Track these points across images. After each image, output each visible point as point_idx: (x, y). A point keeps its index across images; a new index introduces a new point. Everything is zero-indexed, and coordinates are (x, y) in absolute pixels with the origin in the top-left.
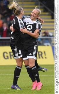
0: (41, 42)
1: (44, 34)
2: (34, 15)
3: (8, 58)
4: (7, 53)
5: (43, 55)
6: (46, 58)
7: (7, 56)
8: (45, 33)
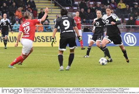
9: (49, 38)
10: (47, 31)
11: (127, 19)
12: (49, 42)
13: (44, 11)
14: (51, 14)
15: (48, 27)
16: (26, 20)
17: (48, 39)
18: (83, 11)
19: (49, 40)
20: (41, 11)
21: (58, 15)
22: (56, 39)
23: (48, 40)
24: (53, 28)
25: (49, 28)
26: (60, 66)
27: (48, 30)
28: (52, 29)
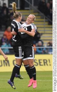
0: (46, 51)
1: (48, 45)
2: (30, 19)
5: (48, 63)
6: (50, 65)
8: (49, 43)
12: (43, 65)
17: (41, 63)
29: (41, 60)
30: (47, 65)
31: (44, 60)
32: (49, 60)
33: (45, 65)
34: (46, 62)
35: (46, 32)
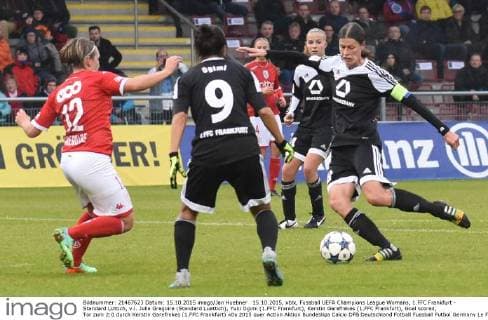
3: (32, 164)
4: (29, 149)
5: (149, 155)
6: (157, 164)
7: (31, 159)
9: (126, 150)
10: (118, 120)
11: (458, 65)
12: (128, 164)
13: (104, 37)
14: (133, 46)
15: (123, 102)
16: (75, 71)
17: (124, 154)
18: (271, 31)
19: (128, 158)
20: (91, 34)
21: (163, 53)
22: (155, 155)
23: (123, 159)
24: (144, 106)
25: (126, 107)
26: (179, 270)
27: (121, 115)
28: (137, 111)
29: (124, 144)
30: (146, 163)
31: (133, 145)
32: (153, 145)
33: (136, 164)
34: (142, 154)
35: (141, 41)
